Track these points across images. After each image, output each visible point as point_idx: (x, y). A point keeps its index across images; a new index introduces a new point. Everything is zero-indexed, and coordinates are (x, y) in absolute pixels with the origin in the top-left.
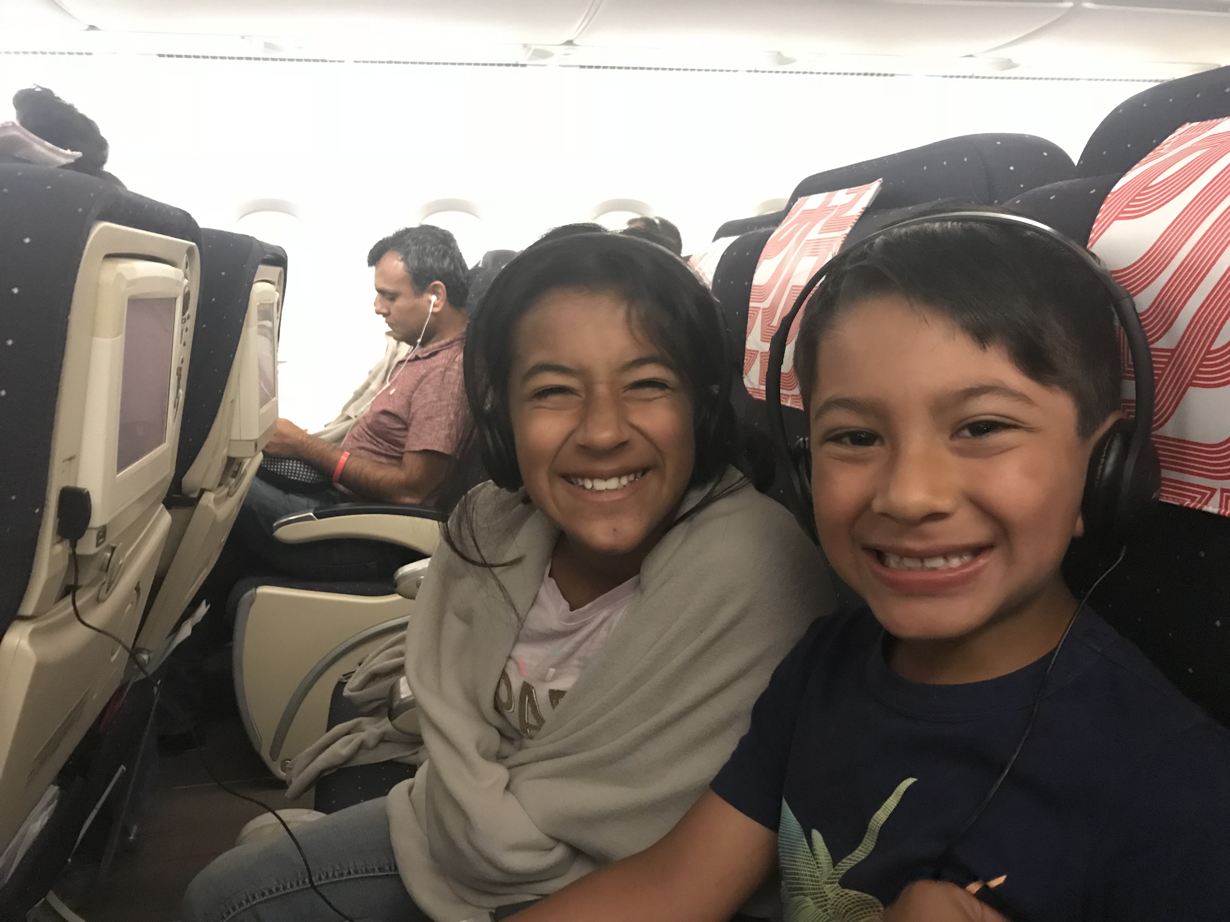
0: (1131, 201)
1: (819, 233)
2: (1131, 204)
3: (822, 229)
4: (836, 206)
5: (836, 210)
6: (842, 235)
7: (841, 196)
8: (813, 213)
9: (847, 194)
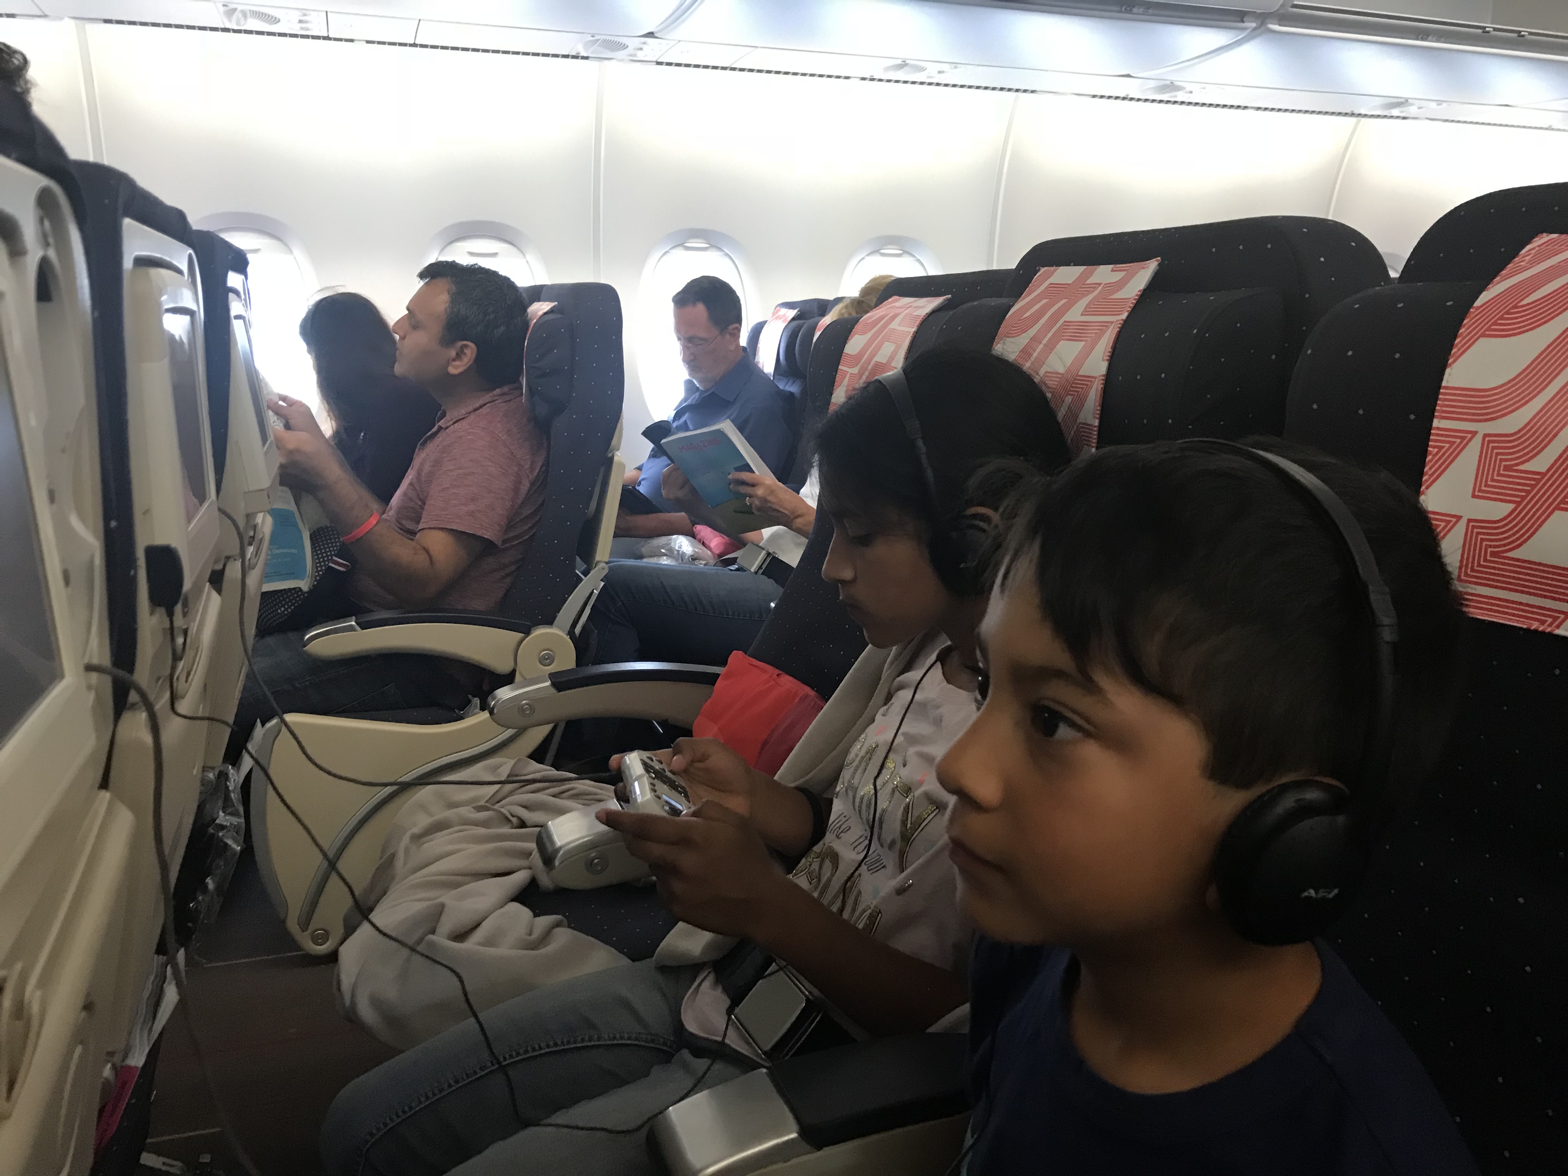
0: (1500, 319)
1: (1082, 315)
2: (1499, 322)
3: (1085, 310)
4: (1100, 284)
5: (1100, 288)
6: (1117, 321)
7: (1104, 274)
8: (1066, 288)
9: (1112, 271)
